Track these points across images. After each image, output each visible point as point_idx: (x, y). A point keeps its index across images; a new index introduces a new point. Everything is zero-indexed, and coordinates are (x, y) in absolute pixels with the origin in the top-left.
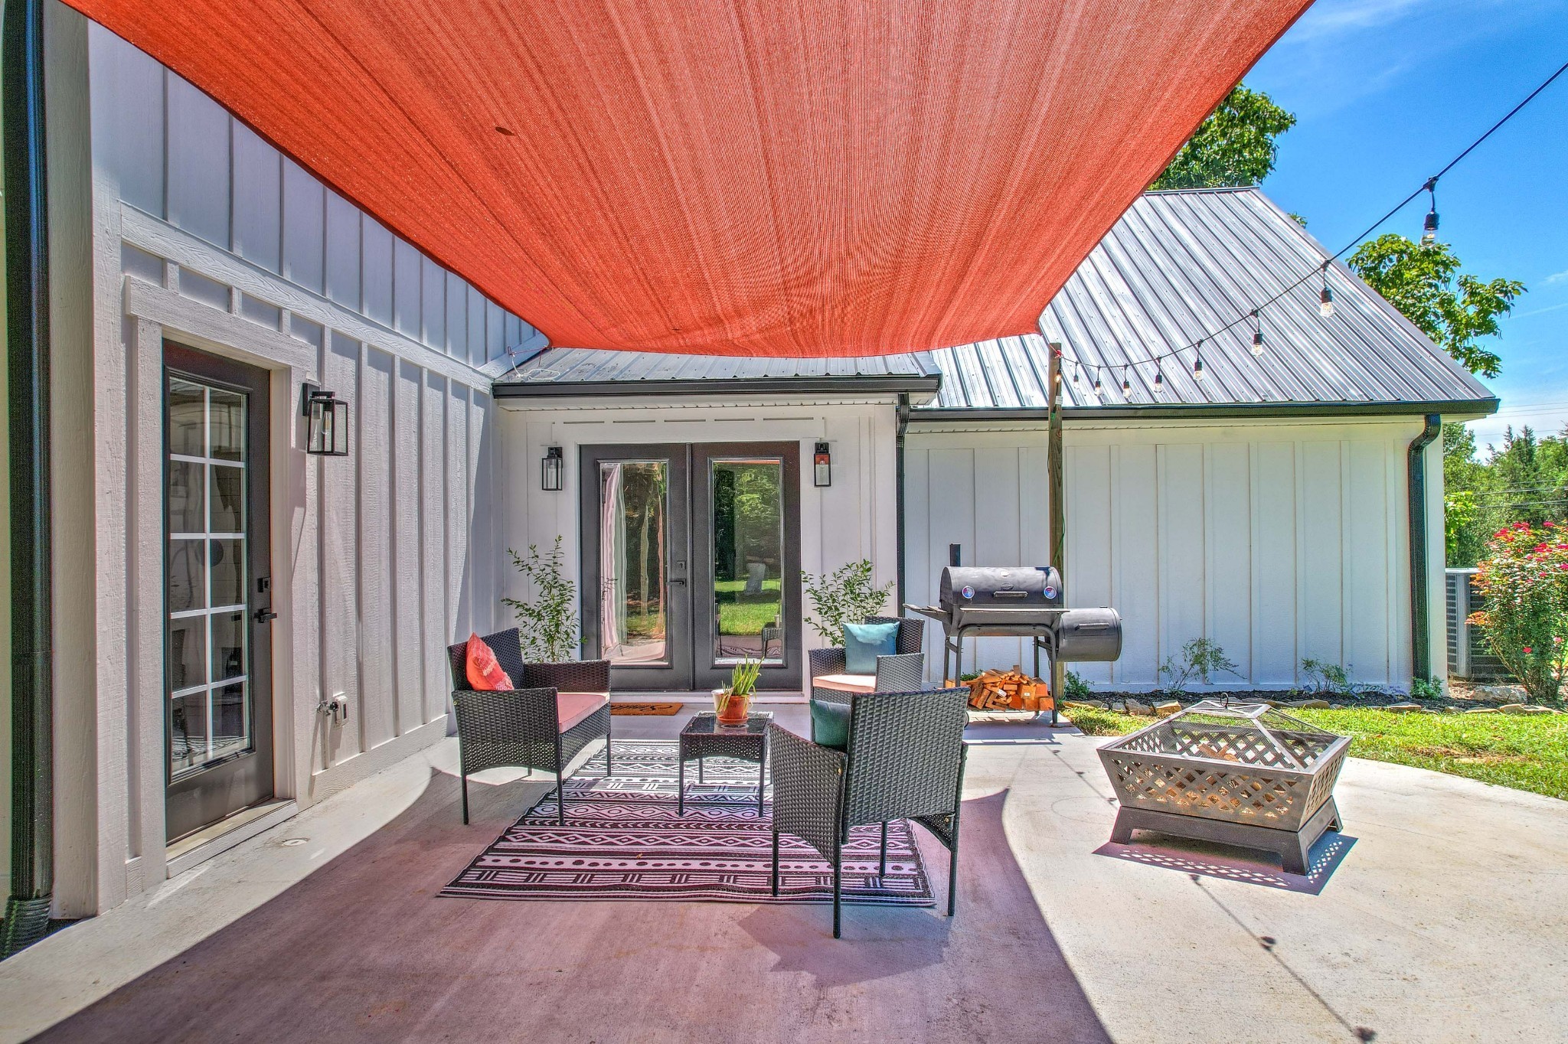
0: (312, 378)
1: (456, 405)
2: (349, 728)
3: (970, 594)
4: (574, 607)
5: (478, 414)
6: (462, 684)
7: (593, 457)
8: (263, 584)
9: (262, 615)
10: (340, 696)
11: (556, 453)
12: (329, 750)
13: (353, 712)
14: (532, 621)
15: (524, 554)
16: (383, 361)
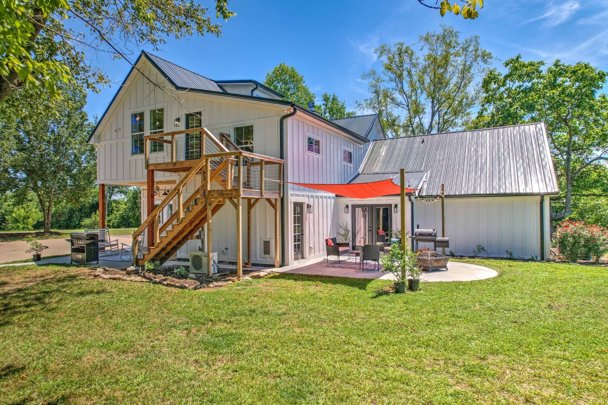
0: (308, 203)
1: (329, 200)
2: (313, 251)
3: (418, 234)
4: (350, 234)
5: (333, 200)
6: (327, 244)
7: (354, 207)
8: (302, 231)
9: (302, 235)
10: (311, 246)
11: (347, 206)
12: (310, 254)
13: (313, 248)
14: (342, 237)
15: (341, 225)
16: (317, 197)
